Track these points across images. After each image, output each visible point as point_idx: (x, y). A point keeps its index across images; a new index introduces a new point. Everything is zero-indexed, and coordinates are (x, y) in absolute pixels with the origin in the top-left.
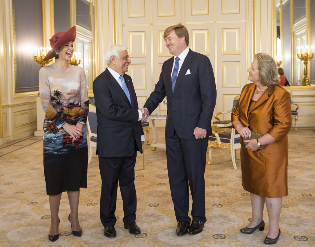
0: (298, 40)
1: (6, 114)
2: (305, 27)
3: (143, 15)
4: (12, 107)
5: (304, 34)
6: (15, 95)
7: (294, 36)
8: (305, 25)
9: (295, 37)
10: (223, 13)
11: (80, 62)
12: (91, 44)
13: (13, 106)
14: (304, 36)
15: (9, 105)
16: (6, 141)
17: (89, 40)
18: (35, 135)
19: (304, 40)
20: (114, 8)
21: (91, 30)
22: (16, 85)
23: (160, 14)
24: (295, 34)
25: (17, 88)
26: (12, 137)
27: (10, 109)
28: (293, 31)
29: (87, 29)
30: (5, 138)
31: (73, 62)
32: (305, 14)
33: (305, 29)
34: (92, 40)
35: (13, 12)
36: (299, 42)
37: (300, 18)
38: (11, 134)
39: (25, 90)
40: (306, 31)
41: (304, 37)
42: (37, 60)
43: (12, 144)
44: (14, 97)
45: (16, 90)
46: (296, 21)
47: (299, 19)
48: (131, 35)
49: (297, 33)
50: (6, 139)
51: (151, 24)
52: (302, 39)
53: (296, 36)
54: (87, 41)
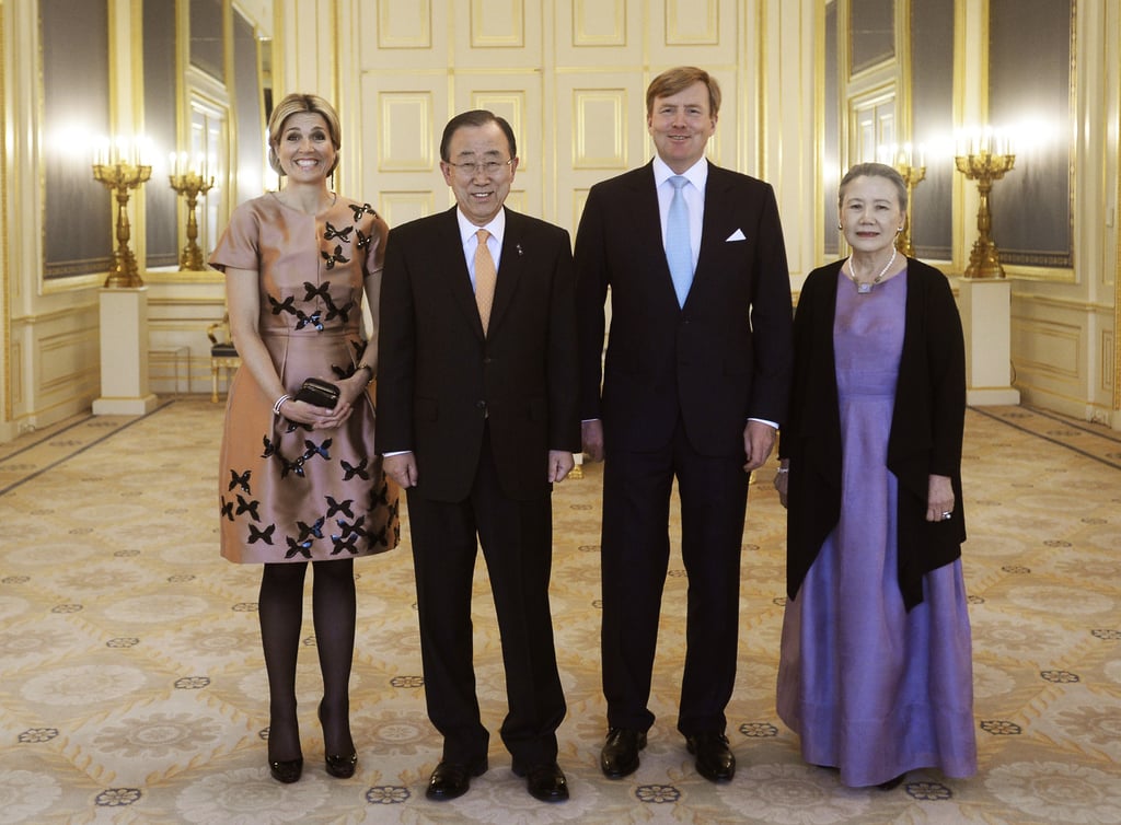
0: (865, 123)
1: (19, 345)
2: (893, 86)
3: (424, 42)
4: (34, 324)
5: (887, 106)
6: (43, 285)
7: (849, 111)
8: (892, 79)
9: (854, 116)
10: (668, 42)
11: (213, 182)
12: (224, 125)
13: (40, 320)
14: (883, 114)
15: (28, 318)
16: (19, 430)
17: (217, 111)
18: (95, 412)
19: (885, 124)
20: (336, 19)
21: (223, 82)
22: (44, 255)
23: (477, 42)
24: (855, 108)
25: (49, 264)
26: (34, 417)
27: (29, 330)
28: (850, 95)
29: (216, 78)
30: (17, 419)
31: (193, 184)
32: (893, 48)
33: (893, 94)
34: (227, 112)
35: (40, 26)
36: (871, 131)
37: (874, 60)
38: (30, 409)
39: (65, 270)
40: (894, 97)
41: (888, 119)
42: (104, 176)
43: (39, 439)
44: (40, 293)
45: (44, 272)
46: (857, 68)
47: (869, 62)
48: (388, 102)
49: (859, 102)
50: (19, 423)
51: (451, 71)
52: (881, 121)
53: (857, 111)
54: (214, 114)
